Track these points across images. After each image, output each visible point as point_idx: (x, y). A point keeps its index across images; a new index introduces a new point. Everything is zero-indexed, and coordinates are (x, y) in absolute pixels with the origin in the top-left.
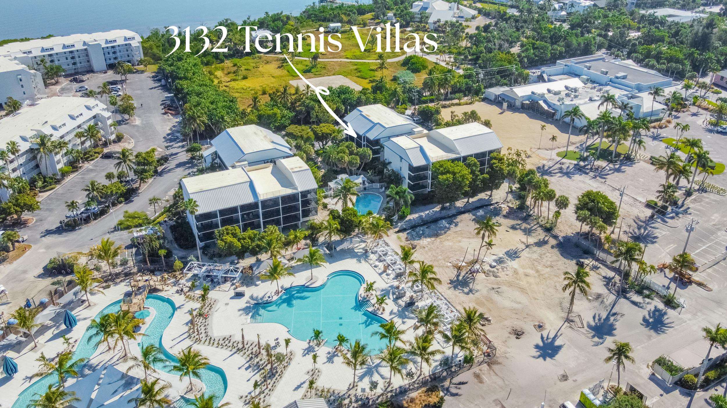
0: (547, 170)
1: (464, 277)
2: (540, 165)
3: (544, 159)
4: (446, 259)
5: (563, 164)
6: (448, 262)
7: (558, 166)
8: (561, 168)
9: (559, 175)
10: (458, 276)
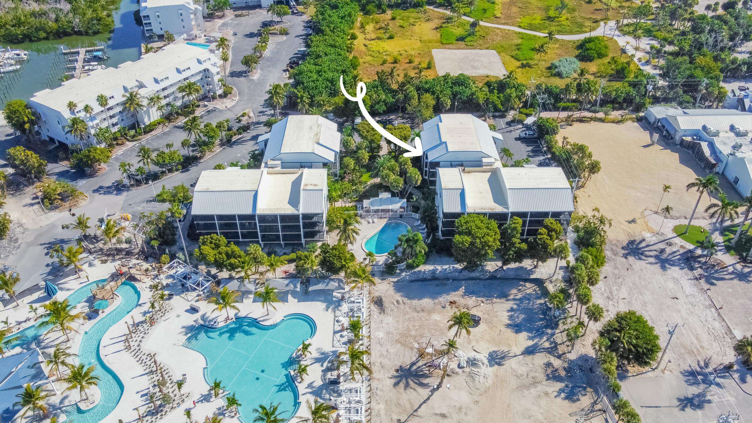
0: (640, 249)
1: (419, 367)
2: (638, 239)
3: (650, 230)
4: (417, 339)
5: (670, 245)
6: (416, 341)
7: (662, 246)
8: (662, 251)
9: (652, 260)
10: (413, 364)
